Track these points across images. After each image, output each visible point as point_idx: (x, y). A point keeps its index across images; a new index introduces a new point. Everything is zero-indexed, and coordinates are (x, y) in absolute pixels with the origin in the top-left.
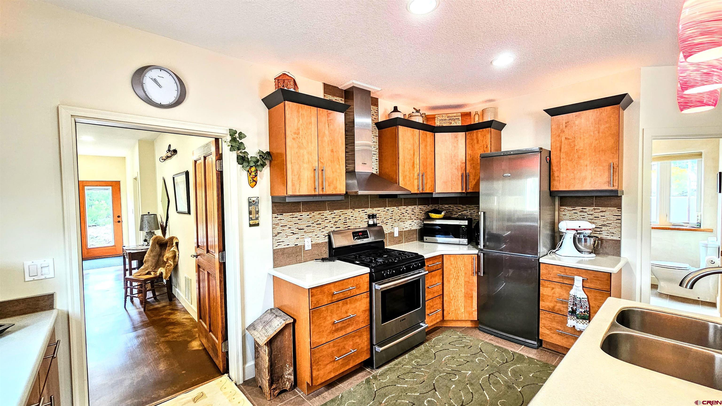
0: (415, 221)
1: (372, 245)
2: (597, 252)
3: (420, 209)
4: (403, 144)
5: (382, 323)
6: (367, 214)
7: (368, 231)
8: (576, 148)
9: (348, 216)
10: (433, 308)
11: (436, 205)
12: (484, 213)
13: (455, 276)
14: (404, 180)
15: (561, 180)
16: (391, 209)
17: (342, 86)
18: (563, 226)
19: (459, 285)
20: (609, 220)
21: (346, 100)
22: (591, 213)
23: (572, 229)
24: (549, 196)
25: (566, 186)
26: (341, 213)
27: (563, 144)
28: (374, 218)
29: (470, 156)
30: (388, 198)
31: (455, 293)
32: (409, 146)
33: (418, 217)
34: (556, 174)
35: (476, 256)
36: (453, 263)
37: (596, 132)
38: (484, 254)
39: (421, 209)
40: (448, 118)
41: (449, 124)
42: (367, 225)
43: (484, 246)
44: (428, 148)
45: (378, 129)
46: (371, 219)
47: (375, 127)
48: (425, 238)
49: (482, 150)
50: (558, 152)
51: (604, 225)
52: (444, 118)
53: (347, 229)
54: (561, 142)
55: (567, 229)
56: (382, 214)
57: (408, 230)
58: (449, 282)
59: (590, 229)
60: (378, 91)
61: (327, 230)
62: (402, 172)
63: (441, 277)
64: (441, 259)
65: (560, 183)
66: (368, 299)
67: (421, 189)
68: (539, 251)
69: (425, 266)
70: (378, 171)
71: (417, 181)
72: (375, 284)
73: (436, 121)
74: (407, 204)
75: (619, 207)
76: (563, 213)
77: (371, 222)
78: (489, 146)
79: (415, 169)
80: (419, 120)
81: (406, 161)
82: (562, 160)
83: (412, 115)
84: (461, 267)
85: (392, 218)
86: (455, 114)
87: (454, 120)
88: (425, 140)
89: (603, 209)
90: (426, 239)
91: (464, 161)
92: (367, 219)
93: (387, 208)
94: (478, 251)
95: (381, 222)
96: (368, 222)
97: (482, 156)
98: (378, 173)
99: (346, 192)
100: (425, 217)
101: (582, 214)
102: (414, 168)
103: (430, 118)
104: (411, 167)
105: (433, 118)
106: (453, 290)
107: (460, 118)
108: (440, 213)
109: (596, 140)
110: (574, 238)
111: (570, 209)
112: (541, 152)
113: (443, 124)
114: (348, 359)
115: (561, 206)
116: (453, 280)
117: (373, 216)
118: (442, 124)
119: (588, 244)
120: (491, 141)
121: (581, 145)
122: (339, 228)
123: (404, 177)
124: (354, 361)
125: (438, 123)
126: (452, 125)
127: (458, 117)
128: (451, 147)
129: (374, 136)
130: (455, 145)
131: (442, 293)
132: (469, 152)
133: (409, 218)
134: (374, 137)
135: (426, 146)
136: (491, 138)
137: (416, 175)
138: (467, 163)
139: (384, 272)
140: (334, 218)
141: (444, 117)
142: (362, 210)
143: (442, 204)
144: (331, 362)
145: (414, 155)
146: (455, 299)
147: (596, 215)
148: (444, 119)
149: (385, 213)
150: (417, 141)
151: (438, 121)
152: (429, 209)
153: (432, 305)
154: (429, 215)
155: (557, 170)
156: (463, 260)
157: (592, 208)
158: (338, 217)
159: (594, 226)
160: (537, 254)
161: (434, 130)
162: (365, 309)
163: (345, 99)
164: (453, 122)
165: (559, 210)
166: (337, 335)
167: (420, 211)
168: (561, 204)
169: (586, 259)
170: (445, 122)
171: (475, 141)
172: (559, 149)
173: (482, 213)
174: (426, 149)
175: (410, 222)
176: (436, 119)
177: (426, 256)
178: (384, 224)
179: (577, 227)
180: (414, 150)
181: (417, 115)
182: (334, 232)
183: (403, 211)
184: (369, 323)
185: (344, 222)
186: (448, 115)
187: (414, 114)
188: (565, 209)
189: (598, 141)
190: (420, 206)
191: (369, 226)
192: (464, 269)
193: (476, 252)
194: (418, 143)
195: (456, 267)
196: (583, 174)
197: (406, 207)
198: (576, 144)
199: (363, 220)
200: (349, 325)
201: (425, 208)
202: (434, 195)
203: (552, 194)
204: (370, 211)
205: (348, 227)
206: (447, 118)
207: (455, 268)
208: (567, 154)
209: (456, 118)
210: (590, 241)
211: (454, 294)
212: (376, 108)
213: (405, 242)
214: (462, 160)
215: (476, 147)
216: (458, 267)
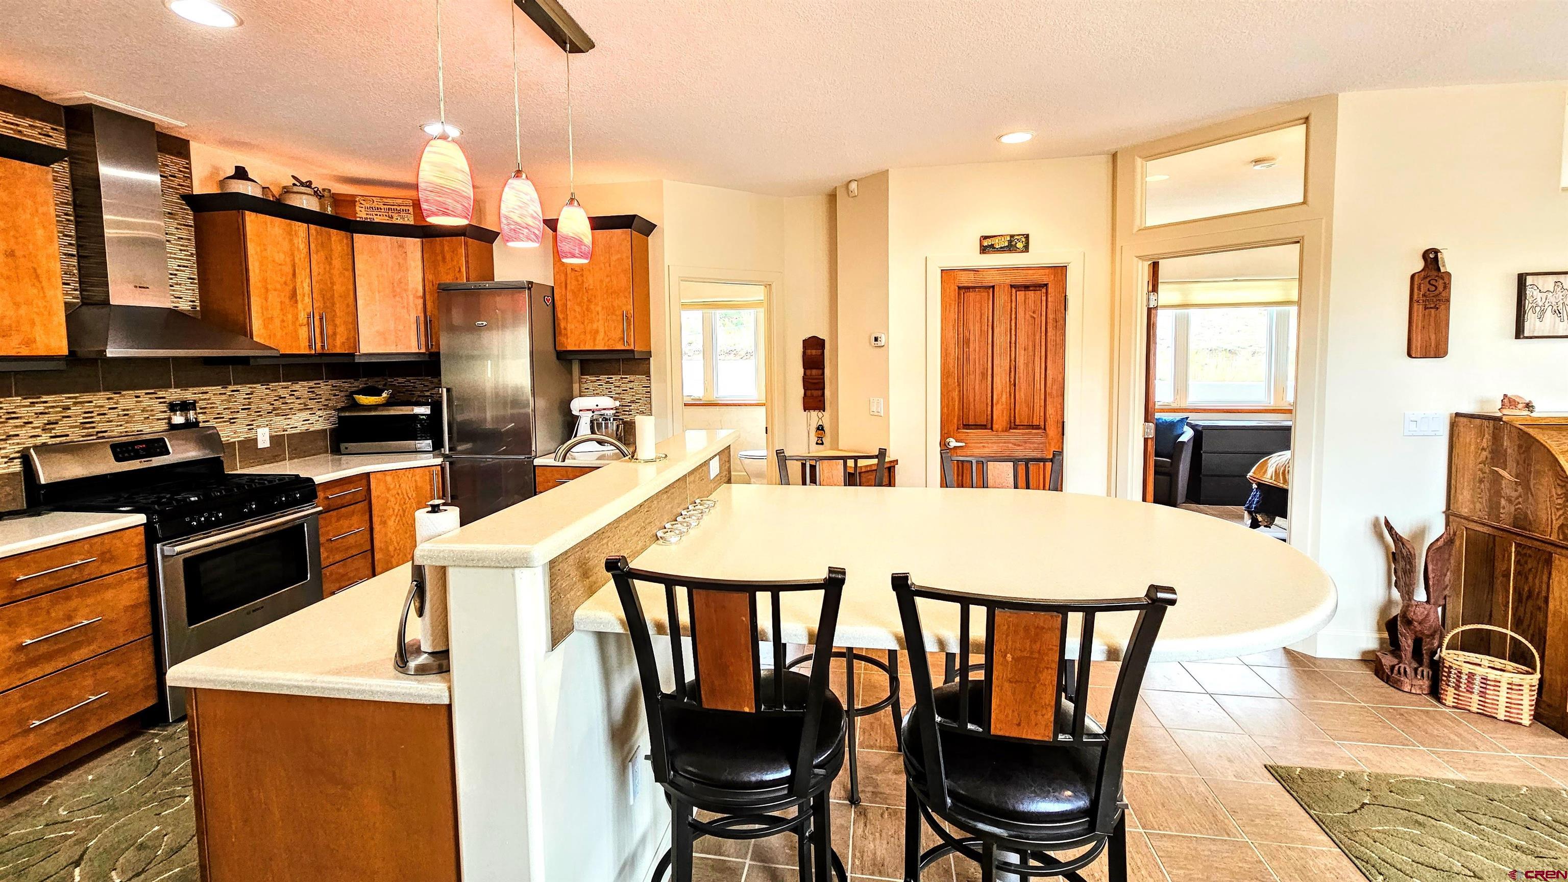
0: (319, 413)
1: (180, 470)
2: (627, 442)
3: (333, 386)
4: (258, 250)
5: (190, 625)
6: (164, 402)
7: (166, 439)
8: (586, 285)
9: (95, 407)
10: (345, 578)
11: (377, 379)
12: (448, 390)
13: (396, 511)
14: (266, 327)
15: (569, 335)
16: (245, 389)
17: (58, 97)
18: (577, 405)
19: (406, 525)
20: (638, 394)
21: (71, 131)
22: (618, 384)
23: (588, 410)
24: (557, 362)
25: (575, 345)
26: (69, 402)
27: (569, 276)
28: (189, 410)
29: (431, 284)
30: (233, 364)
31: (398, 544)
32: (280, 257)
33: (327, 405)
34: (562, 325)
35: (439, 468)
36: (392, 487)
37: (607, 265)
38: (451, 464)
39: (336, 386)
40: (385, 207)
41: (387, 218)
42: (165, 427)
43: (450, 450)
44: (337, 263)
45: (192, 209)
46: (178, 413)
47: (181, 204)
48: (343, 446)
49: (452, 275)
50: (564, 289)
51: (633, 402)
52: (375, 205)
53: (95, 437)
54: (566, 274)
55: (580, 410)
56: (217, 400)
57: (299, 431)
58: (384, 523)
59: (612, 409)
60: (181, 127)
61: (18, 444)
62: (260, 310)
63: (367, 517)
64: (364, 482)
65: (567, 338)
66: (144, 582)
67: (319, 345)
68: (533, 448)
69: (316, 497)
70: (197, 303)
71: (305, 329)
72: (164, 545)
73: (358, 209)
74: (295, 379)
75: (647, 373)
76: (585, 386)
77: (178, 419)
78: (464, 269)
79: (300, 306)
80: (308, 203)
81: (269, 287)
82: (568, 303)
83: (291, 190)
84: (409, 491)
85: (250, 409)
86: (400, 201)
87: (399, 212)
88: (325, 245)
89: (632, 378)
90: (346, 448)
91: (421, 293)
92: (165, 412)
93: (231, 388)
94: (442, 459)
95: (215, 418)
96: (170, 419)
97: (442, 287)
98: (198, 308)
99: (71, 352)
100: (347, 403)
101: (608, 386)
102: (296, 302)
103: (344, 201)
104: (287, 301)
105: (351, 201)
106: (394, 537)
107: (411, 209)
108: (378, 393)
109: (607, 276)
110: (592, 422)
111: (594, 378)
112: (529, 289)
113: (375, 217)
114: (80, 716)
115: (582, 375)
116: (394, 518)
117: (185, 406)
118: (371, 217)
119: (610, 431)
120: (467, 262)
121: (591, 281)
122: (64, 438)
123: (268, 321)
124: (100, 720)
125: (362, 214)
126: (394, 221)
127: (407, 208)
128: (390, 263)
129: (178, 224)
130: (401, 261)
131: (369, 548)
132: (430, 277)
133: (302, 406)
134: (179, 227)
135: (329, 259)
136: (467, 256)
137: (302, 317)
138: (427, 297)
139: (193, 520)
140: (41, 413)
141: (375, 203)
142: (147, 394)
143: (391, 377)
144: (15, 736)
145: (294, 275)
146: (398, 555)
147: (624, 387)
148: (377, 206)
149: (224, 397)
150: (302, 246)
151: (363, 210)
152: (358, 387)
153: (343, 573)
154: (354, 399)
155: (564, 318)
156: (413, 478)
157: (619, 377)
158: (60, 412)
159: (617, 403)
160: (530, 453)
161: (351, 227)
162: (132, 603)
163: (68, 127)
164: (395, 216)
165: (580, 382)
166: (33, 673)
167: (332, 390)
168: (583, 373)
169: (609, 453)
170: (379, 213)
171: (439, 258)
172: (563, 285)
173: (445, 390)
174: (330, 264)
175: (305, 415)
176: (357, 204)
177: (318, 480)
178: (225, 422)
179: (594, 407)
180: (294, 266)
181: (303, 191)
182: (42, 449)
183: (283, 393)
184: (150, 631)
185: (82, 423)
186: (385, 200)
187: (295, 189)
188: (587, 379)
189: (609, 278)
190: (330, 382)
191: (173, 427)
192: (414, 495)
193: (439, 461)
194: (305, 251)
195: (398, 494)
196: (595, 326)
197: (290, 383)
198: (585, 280)
199: (152, 416)
200: (77, 646)
201: (345, 385)
202: (356, 358)
203: (564, 357)
204: (175, 394)
205: (98, 432)
206: (382, 207)
207: (397, 496)
208: (573, 292)
209: (404, 208)
210: (612, 426)
211: (396, 544)
212: (184, 162)
213: (290, 459)
214: (417, 291)
215: (442, 269)
216: (402, 494)
